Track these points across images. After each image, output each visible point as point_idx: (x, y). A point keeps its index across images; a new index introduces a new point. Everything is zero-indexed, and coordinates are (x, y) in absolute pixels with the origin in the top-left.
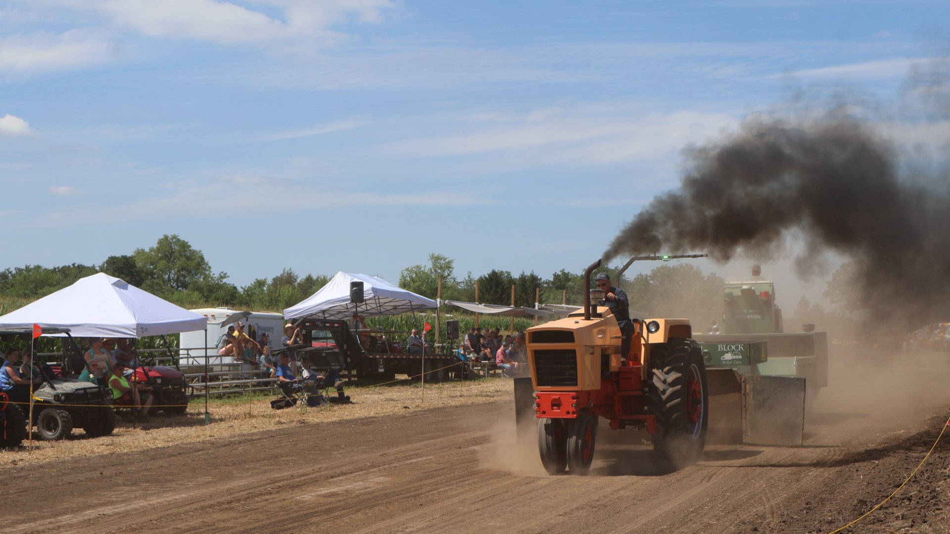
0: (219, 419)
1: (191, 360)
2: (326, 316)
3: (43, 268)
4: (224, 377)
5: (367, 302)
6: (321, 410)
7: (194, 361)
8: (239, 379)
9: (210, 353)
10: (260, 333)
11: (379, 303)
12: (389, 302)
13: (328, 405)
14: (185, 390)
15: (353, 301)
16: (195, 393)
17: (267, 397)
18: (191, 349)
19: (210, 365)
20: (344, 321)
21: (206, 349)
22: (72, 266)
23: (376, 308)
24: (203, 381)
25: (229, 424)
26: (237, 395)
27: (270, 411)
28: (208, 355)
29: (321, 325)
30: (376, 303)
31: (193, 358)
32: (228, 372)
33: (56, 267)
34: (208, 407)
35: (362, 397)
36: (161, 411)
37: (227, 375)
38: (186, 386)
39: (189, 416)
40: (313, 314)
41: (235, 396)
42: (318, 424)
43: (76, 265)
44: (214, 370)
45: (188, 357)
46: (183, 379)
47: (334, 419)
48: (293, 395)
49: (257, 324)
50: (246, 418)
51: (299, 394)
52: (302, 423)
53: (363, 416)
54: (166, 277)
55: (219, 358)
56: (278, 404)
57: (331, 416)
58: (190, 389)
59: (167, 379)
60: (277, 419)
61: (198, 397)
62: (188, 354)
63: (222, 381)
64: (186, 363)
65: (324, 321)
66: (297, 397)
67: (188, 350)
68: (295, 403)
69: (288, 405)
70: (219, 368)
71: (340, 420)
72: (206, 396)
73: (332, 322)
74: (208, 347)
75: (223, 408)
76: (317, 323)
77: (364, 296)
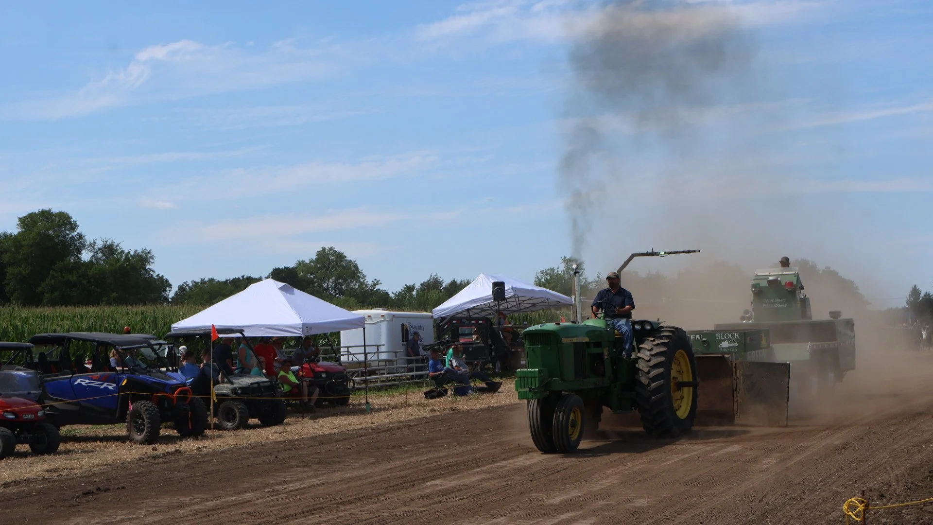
0: (378, 409)
1: (351, 357)
2: (471, 315)
3: (216, 281)
4: (382, 372)
5: (508, 300)
6: (470, 399)
7: (354, 358)
8: (395, 373)
9: (368, 350)
10: (412, 331)
11: (519, 301)
12: (528, 300)
13: (475, 394)
14: (347, 384)
15: (495, 300)
16: (356, 386)
17: (421, 389)
18: (351, 347)
19: (370, 361)
20: (488, 318)
21: (365, 346)
22: (241, 278)
23: (516, 306)
24: (362, 376)
25: (388, 412)
26: (393, 387)
27: (424, 400)
28: (366, 352)
29: (467, 322)
30: (516, 301)
31: (353, 354)
32: (384, 367)
33: (228, 279)
34: (368, 398)
35: (507, 387)
36: (327, 403)
37: (384, 369)
38: (348, 380)
39: (351, 406)
40: (458, 313)
41: (391, 389)
42: (468, 411)
43: (245, 277)
44: (372, 365)
45: (349, 354)
46: (345, 373)
47: (482, 407)
48: (444, 386)
49: (409, 323)
50: (402, 407)
51: (449, 385)
52: (454, 410)
53: (508, 403)
54: (326, 284)
55: (376, 354)
56: (432, 394)
57: (480, 404)
58: (351, 383)
59: (330, 373)
60: (431, 408)
61: (359, 389)
62: (348, 351)
63: (380, 375)
64: (347, 360)
65: (469, 318)
66: (447, 388)
67: (348, 347)
68: (446, 393)
69: (440, 395)
70: (376, 364)
71: (488, 407)
72: (366, 389)
73: (477, 319)
74: (366, 344)
75: (381, 399)
76: (463, 320)
77: (506, 294)
